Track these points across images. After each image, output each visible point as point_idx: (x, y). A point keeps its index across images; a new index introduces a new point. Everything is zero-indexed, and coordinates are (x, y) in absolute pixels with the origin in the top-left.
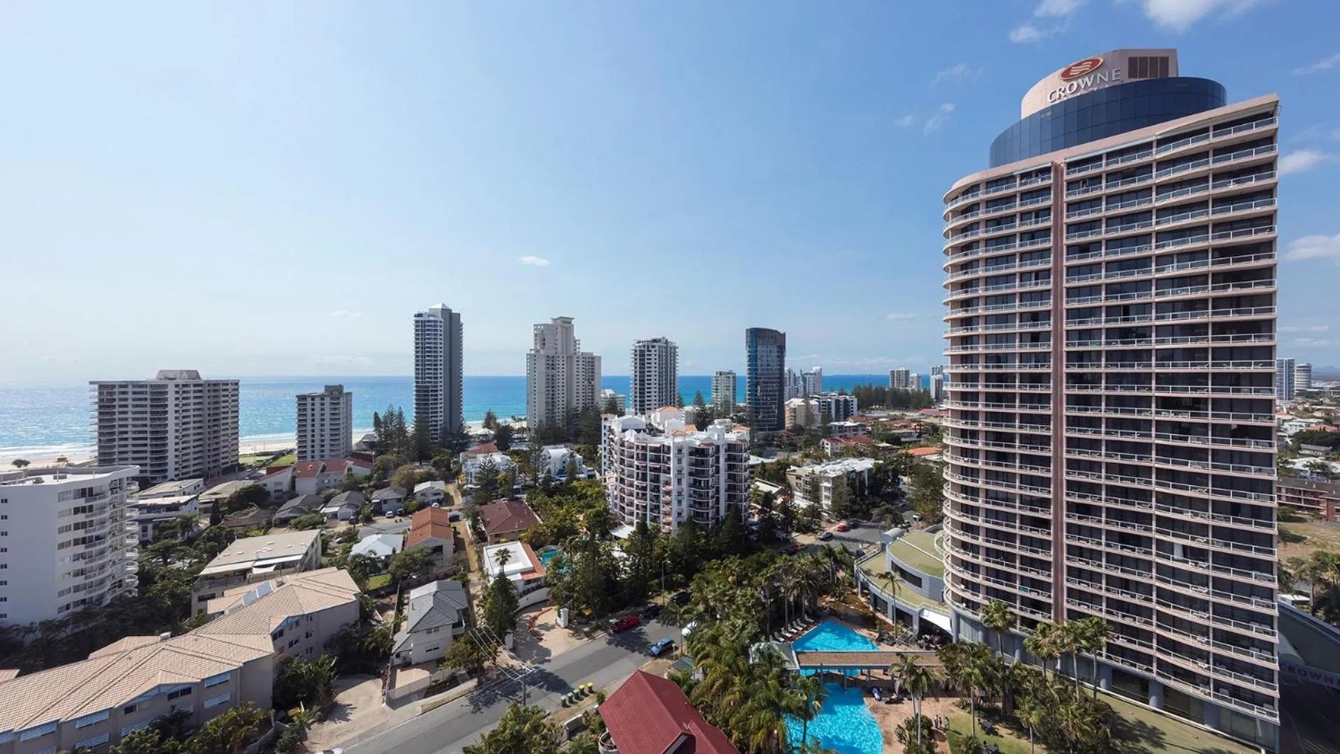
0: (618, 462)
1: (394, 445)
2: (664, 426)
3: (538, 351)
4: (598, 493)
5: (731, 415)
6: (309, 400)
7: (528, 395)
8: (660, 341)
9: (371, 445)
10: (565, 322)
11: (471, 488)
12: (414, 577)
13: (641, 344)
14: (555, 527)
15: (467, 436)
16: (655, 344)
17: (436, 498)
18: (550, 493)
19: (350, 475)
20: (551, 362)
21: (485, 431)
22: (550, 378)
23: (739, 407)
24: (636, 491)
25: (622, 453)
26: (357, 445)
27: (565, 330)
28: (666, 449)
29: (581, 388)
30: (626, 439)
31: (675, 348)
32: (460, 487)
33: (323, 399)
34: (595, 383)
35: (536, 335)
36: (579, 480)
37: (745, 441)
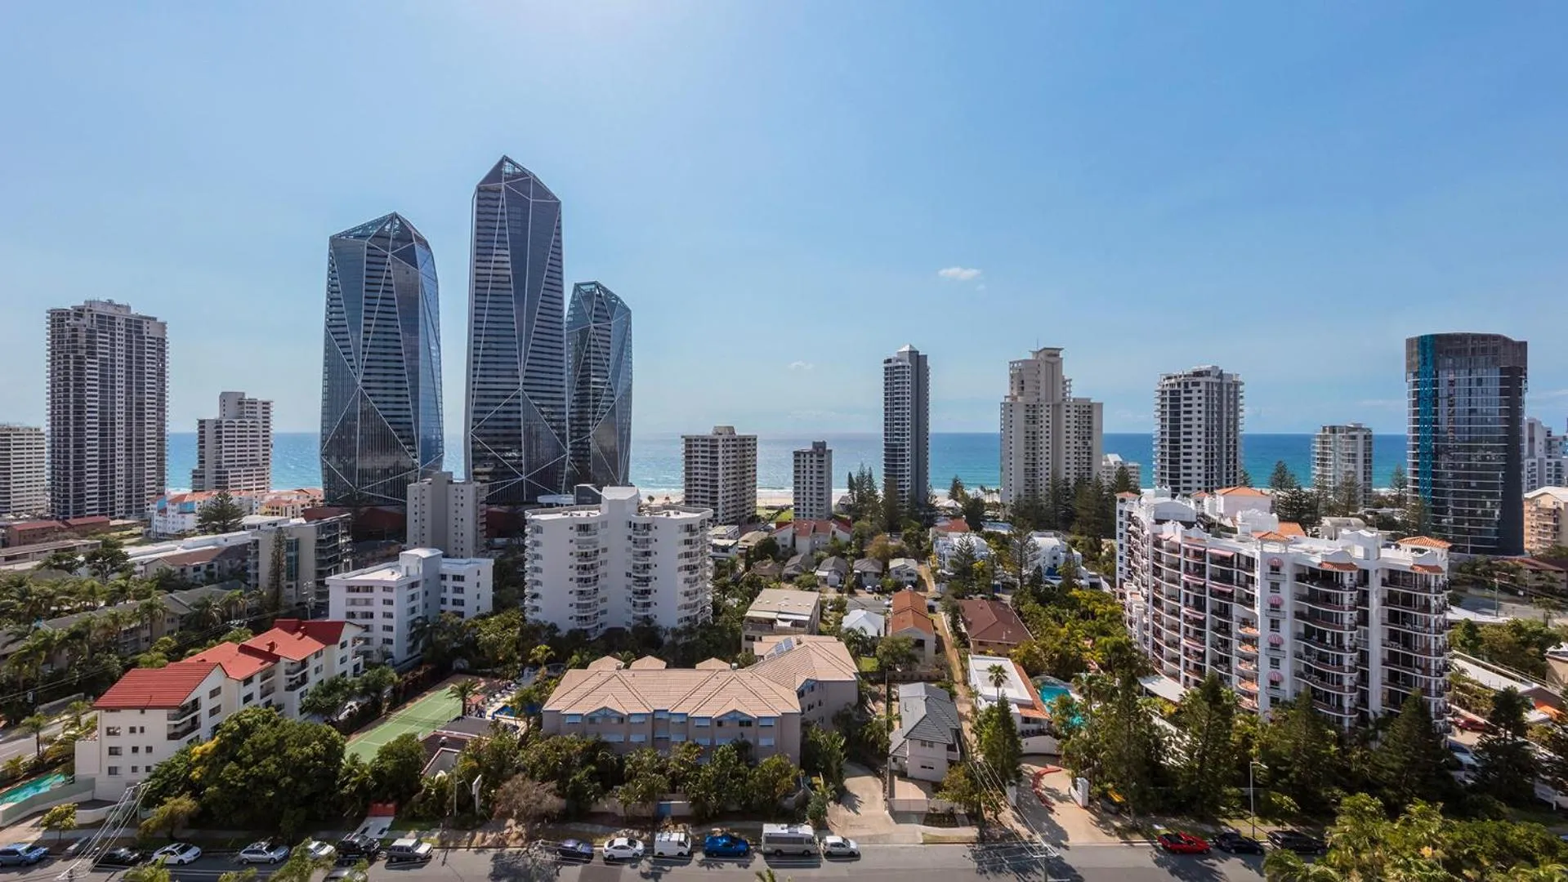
0: (1150, 572)
1: (866, 510)
2: (1234, 520)
3: (1014, 398)
4: (1112, 614)
5: (1361, 511)
6: (802, 456)
7: (1002, 459)
8: (1208, 373)
9: (849, 509)
10: (1050, 355)
11: (944, 574)
12: (899, 670)
13: (1173, 381)
14: (1056, 651)
15: (932, 508)
16: (1198, 379)
17: (909, 579)
18: (1044, 599)
19: (835, 539)
20: (1031, 414)
21: (950, 503)
22: (1030, 435)
23: (1378, 496)
24: (1183, 624)
25: (1158, 557)
26: (836, 506)
27: (1049, 365)
28: (1243, 562)
29: (1072, 450)
30: (1165, 536)
31: (1237, 384)
32: (934, 571)
33: (811, 456)
34: (1095, 443)
35: (1012, 376)
36: (1080, 588)
37: (1437, 569)
